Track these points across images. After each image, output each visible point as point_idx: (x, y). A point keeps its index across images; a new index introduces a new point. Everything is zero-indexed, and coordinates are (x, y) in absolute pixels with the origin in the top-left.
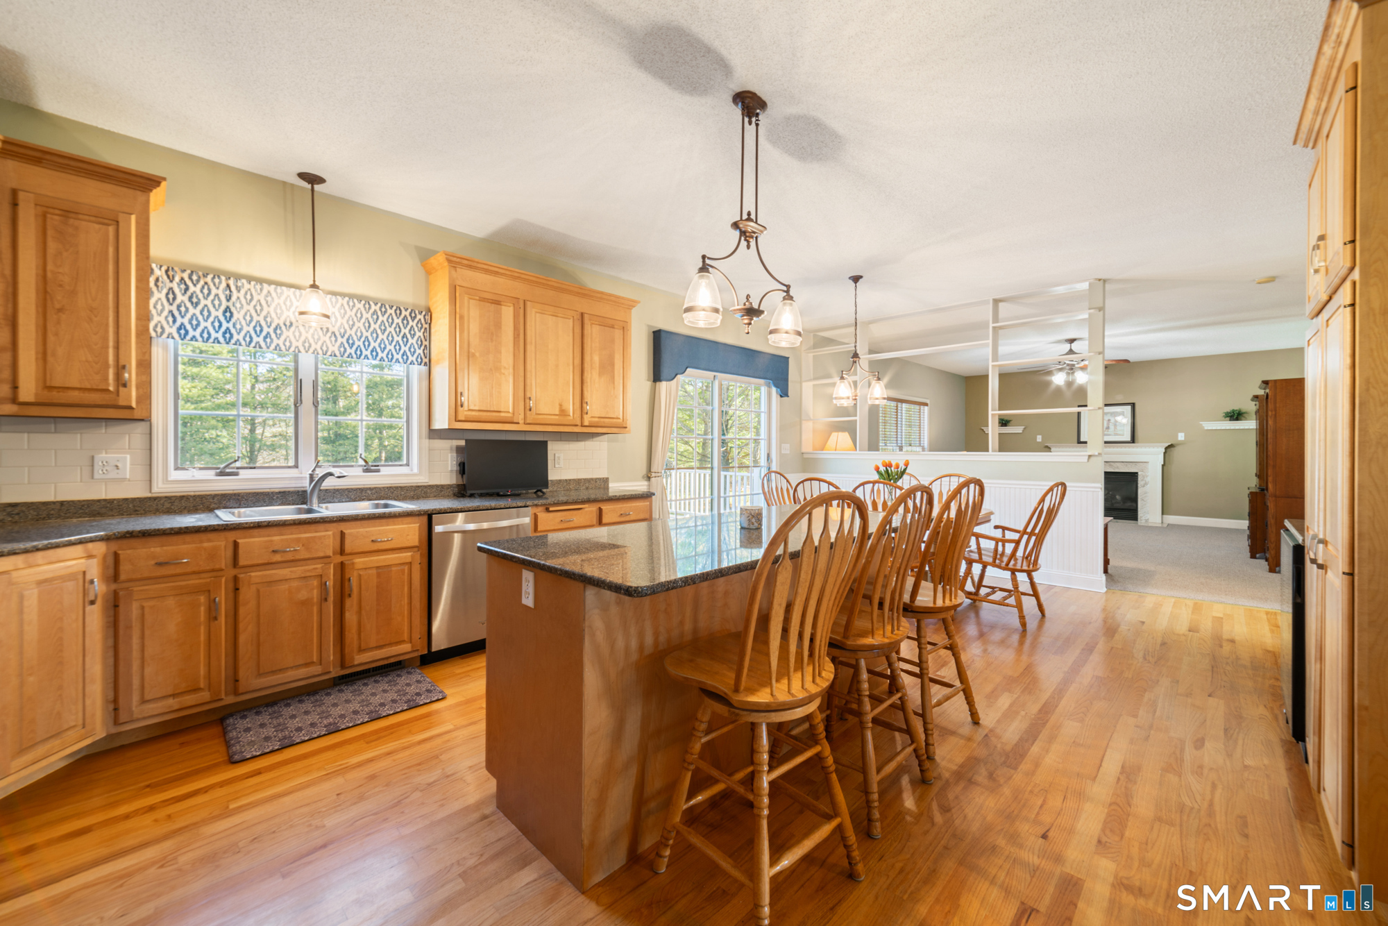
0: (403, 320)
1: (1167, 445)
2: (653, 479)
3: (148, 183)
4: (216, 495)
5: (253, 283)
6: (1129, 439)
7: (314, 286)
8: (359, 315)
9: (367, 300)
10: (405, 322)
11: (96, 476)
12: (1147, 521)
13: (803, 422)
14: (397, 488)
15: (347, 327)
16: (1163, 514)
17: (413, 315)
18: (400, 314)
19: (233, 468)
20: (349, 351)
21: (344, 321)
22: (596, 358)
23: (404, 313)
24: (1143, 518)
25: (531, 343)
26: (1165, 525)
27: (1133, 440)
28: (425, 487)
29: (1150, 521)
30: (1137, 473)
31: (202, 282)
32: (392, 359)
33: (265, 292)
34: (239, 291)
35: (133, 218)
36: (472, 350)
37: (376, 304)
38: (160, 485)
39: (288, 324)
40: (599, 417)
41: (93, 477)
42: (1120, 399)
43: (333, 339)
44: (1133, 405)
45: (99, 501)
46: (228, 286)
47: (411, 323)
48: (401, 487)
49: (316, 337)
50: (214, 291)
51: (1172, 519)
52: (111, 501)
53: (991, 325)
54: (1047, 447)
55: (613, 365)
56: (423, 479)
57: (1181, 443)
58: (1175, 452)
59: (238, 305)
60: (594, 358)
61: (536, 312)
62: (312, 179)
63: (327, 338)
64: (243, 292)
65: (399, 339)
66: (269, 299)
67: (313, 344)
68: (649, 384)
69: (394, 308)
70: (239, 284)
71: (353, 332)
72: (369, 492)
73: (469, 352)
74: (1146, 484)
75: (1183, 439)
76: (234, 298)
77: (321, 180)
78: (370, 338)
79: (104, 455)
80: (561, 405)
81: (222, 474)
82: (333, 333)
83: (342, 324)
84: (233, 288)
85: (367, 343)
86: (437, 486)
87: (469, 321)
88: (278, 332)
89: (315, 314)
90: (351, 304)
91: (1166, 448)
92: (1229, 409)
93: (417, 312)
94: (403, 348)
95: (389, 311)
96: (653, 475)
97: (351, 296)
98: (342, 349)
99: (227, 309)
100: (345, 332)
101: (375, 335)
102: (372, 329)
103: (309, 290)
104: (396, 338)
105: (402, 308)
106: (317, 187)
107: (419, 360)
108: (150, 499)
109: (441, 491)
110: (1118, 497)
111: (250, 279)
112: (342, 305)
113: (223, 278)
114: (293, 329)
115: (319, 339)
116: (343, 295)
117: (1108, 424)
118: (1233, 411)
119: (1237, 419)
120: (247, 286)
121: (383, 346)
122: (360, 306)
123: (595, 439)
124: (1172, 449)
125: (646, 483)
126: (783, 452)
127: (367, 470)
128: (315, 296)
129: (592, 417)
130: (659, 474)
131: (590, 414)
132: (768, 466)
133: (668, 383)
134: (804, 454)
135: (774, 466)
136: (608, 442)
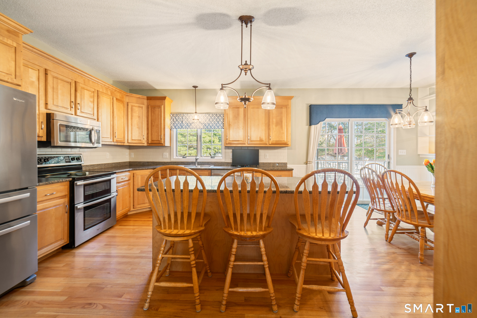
0: (218, 117)
2: (308, 164)
3: (164, 98)
4: (180, 162)
5: (186, 114)
7: (196, 113)
8: (207, 118)
9: (208, 113)
10: (218, 118)
11: (164, 157)
13: (419, 138)
14: (216, 162)
15: (205, 121)
17: (220, 115)
18: (217, 115)
19: (185, 156)
20: (205, 127)
21: (204, 120)
22: (274, 120)
23: (218, 115)
25: (249, 118)
28: (224, 163)
31: (178, 116)
32: (215, 128)
33: (188, 116)
34: (184, 117)
35: (163, 106)
36: (230, 123)
37: (211, 114)
38: (172, 159)
39: (193, 122)
40: (276, 141)
41: (163, 157)
43: (202, 125)
45: (163, 162)
46: (182, 116)
47: (220, 118)
48: (217, 162)
49: (198, 125)
50: (180, 117)
52: (165, 162)
55: (282, 122)
56: (223, 161)
59: (184, 120)
61: (251, 108)
62: (195, 87)
63: (200, 125)
64: (185, 117)
65: (217, 122)
66: (189, 117)
67: (197, 126)
68: (307, 127)
69: (215, 114)
70: (184, 115)
71: (206, 122)
72: (210, 163)
73: (229, 124)
76: (183, 118)
77: (197, 87)
78: (210, 123)
79: (164, 153)
80: (260, 138)
81: (183, 157)
82: (202, 123)
83: (204, 121)
84: (183, 116)
85: (209, 125)
86: (227, 163)
87: (229, 115)
88: (191, 125)
89: (196, 119)
90: (205, 115)
93: (221, 114)
94: (218, 125)
95: (214, 115)
96: (308, 162)
97: (205, 113)
98: (203, 127)
99: (182, 121)
100: (204, 122)
101: (211, 122)
102: (210, 121)
103: (195, 114)
104: (216, 122)
105: (217, 114)
106: (196, 88)
107: (222, 127)
108: (170, 162)
109: (228, 164)
111: (186, 113)
112: (204, 116)
113: (181, 114)
114: (194, 123)
115: (199, 125)
116: (204, 113)
120: (185, 115)
121: (213, 125)
122: (207, 115)
123: (281, 149)
125: (306, 165)
126: (399, 154)
127: (211, 158)
128: (196, 115)
129: (273, 141)
130: (311, 162)
131: (272, 140)
132: (389, 161)
133: (315, 125)
134: (420, 155)
135: (392, 162)
136: (287, 150)
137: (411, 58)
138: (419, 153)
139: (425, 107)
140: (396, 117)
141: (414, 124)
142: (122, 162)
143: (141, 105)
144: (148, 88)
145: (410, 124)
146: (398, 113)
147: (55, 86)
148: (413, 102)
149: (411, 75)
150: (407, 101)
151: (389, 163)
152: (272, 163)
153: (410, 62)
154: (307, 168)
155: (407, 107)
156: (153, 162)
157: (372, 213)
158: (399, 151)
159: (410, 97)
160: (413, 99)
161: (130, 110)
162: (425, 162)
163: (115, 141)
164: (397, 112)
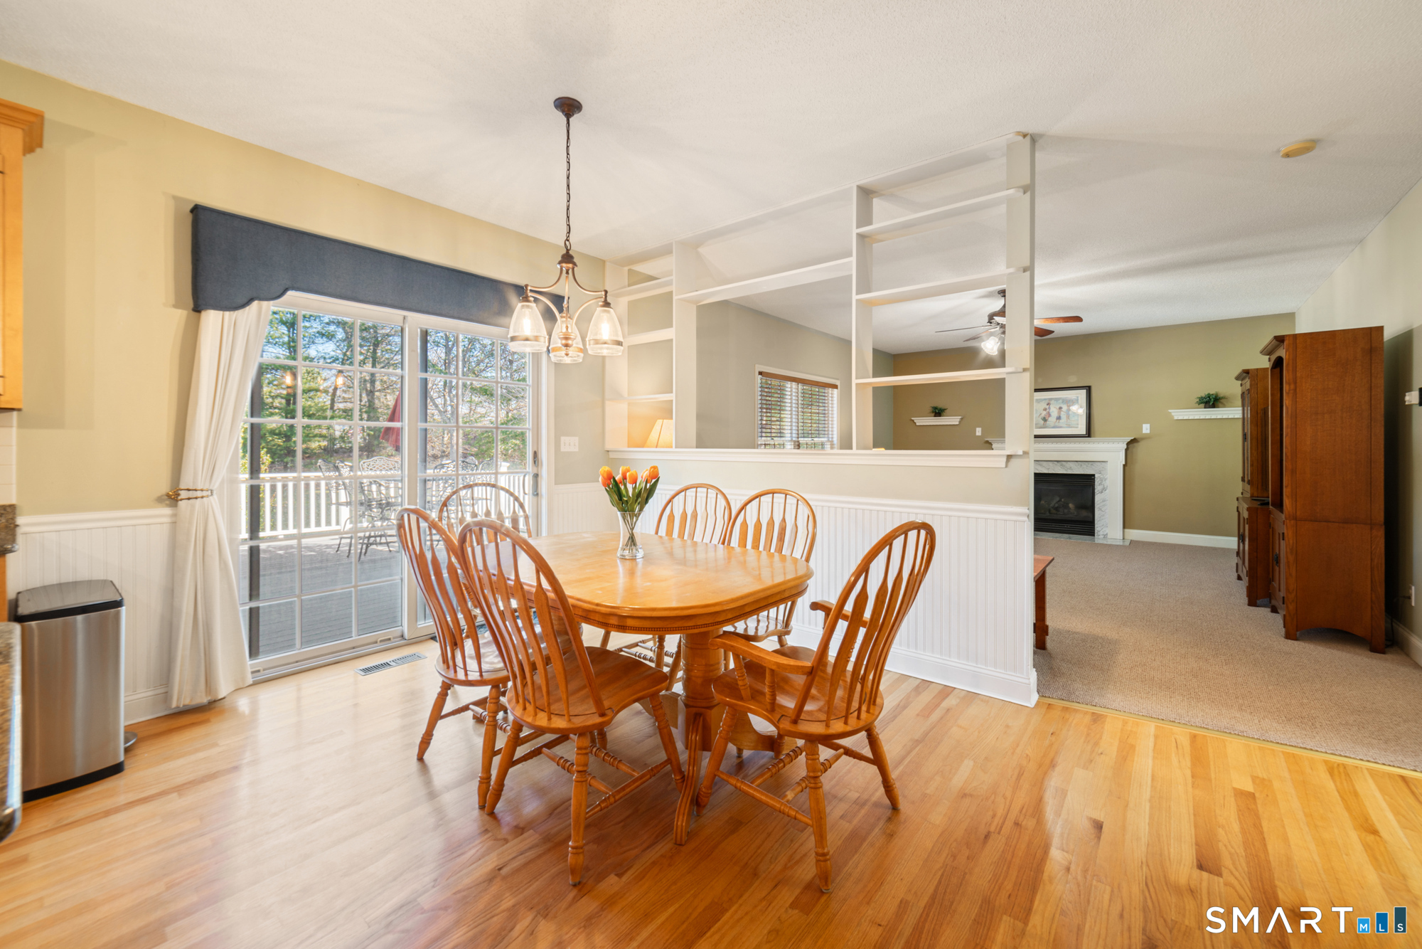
1: (1129, 439)
6: (1084, 432)
12: (1105, 536)
13: (608, 403)
16: (1124, 527)
24: (1101, 533)
26: (1127, 543)
27: (1089, 434)
29: (1109, 536)
30: (1094, 475)
42: (1073, 381)
44: (1089, 389)
51: (1135, 534)
53: (855, 231)
54: (987, 442)
57: (1146, 437)
58: (1140, 449)
74: (1104, 489)
75: (1148, 432)
91: (1128, 444)
92: (1203, 393)
96: (183, 494)
110: (1071, 505)
117: (1059, 413)
118: (1209, 396)
119: (1214, 406)
124: (1135, 444)
125: (167, 511)
126: (564, 449)
130: (199, 494)
132: (536, 472)
133: (227, 313)
134: (610, 453)
135: (544, 473)
137: (568, 116)
138: (608, 446)
139: (603, 293)
140: (527, 311)
141: (581, 349)
145: (566, 345)
146: (532, 299)
148: (573, 269)
149: (568, 178)
150: (560, 263)
151: (536, 476)
153: (566, 131)
154: (174, 524)
155: (558, 284)
157: (449, 691)
158: (563, 439)
159: (568, 250)
160: (575, 260)
162: (603, 477)
164: (530, 294)
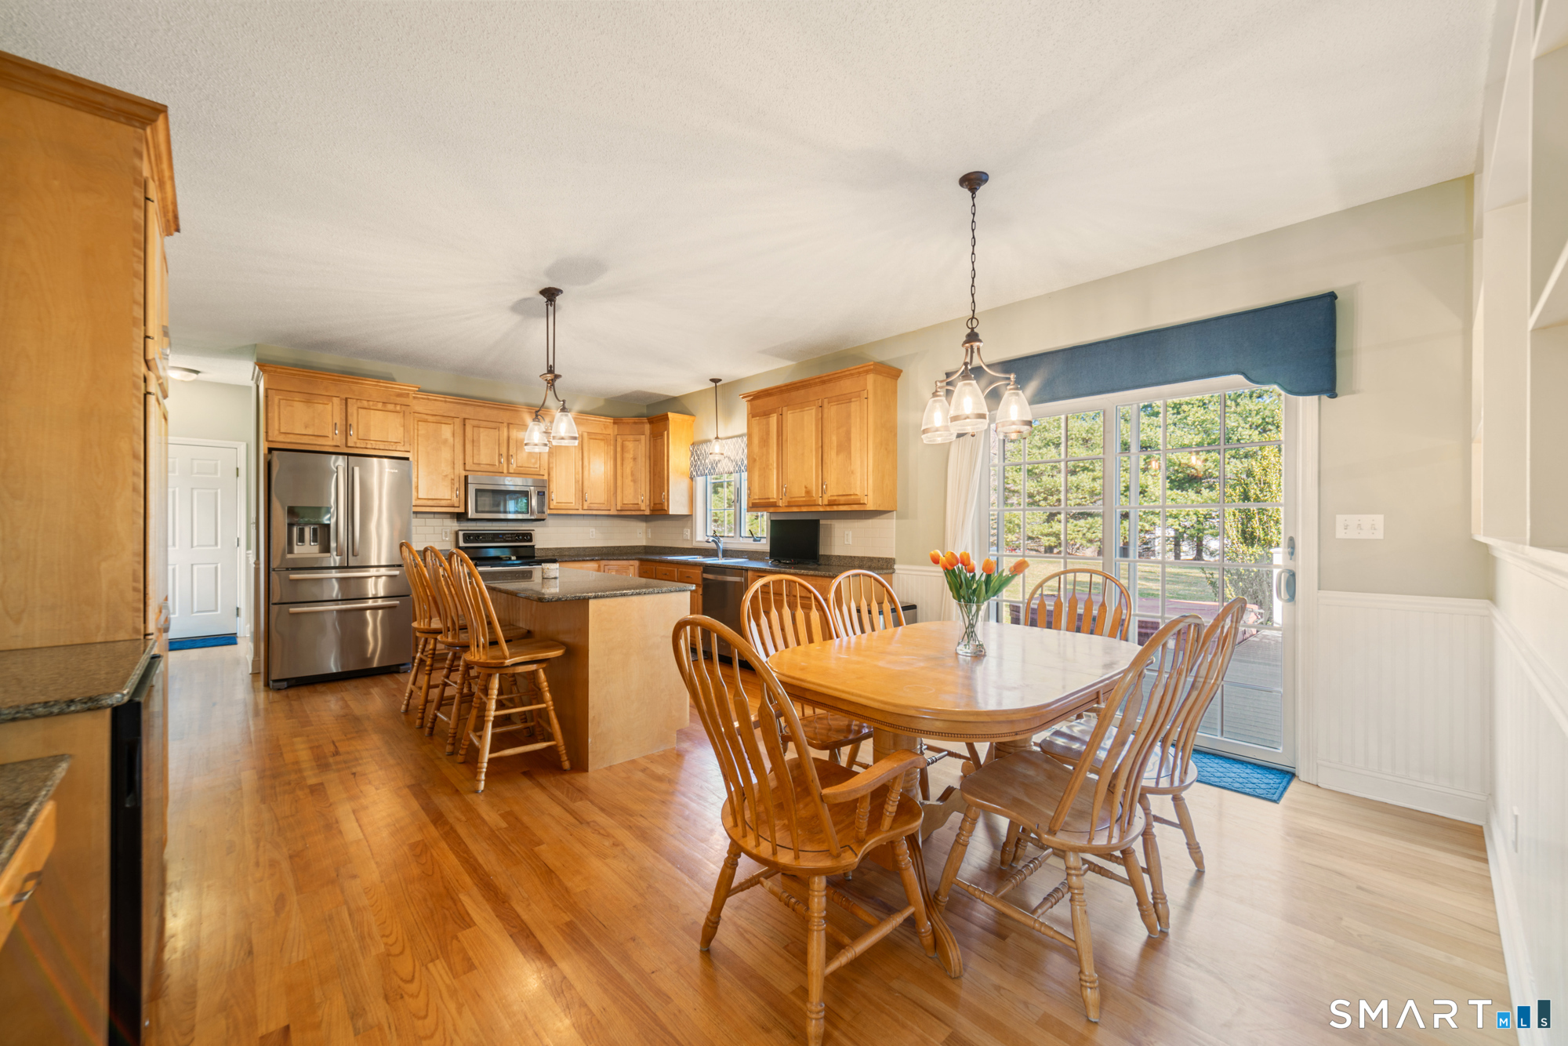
3: (667, 414)
7: (717, 438)
20: (736, 469)
31: (699, 449)
35: (666, 433)
36: (755, 457)
40: (838, 496)
43: (732, 464)
46: (704, 448)
50: (702, 452)
55: (849, 440)
60: (833, 439)
61: (790, 413)
62: (716, 381)
76: (705, 453)
77: (719, 380)
79: (685, 529)
80: (806, 487)
82: (732, 460)
83: (734, 454)
86: (763, 552)
89: (716, 454)
103: (714, 439)
106: (718, 382)
109: (765, 555)
111: (706, 442)
113: (703, 444)
123: (881, 517)
126: (1344, 534)
127: (755, 540)
128: (717, 443)
129: (831, 496)
131: (829, 493)
132: (1291, 568)
136: (897, 519)
137: (973, 190)
142: (624, 547)
143: (638, 437)
144: (662, 399)
147: (475, 439)
151: (1293, 574)
152: (858, 557)
156: (671, 548)
158: (1342, 517)
161: (619, 449)
163: (585, 507)
